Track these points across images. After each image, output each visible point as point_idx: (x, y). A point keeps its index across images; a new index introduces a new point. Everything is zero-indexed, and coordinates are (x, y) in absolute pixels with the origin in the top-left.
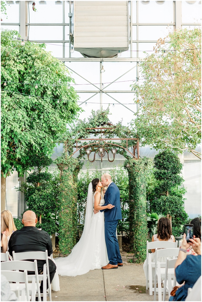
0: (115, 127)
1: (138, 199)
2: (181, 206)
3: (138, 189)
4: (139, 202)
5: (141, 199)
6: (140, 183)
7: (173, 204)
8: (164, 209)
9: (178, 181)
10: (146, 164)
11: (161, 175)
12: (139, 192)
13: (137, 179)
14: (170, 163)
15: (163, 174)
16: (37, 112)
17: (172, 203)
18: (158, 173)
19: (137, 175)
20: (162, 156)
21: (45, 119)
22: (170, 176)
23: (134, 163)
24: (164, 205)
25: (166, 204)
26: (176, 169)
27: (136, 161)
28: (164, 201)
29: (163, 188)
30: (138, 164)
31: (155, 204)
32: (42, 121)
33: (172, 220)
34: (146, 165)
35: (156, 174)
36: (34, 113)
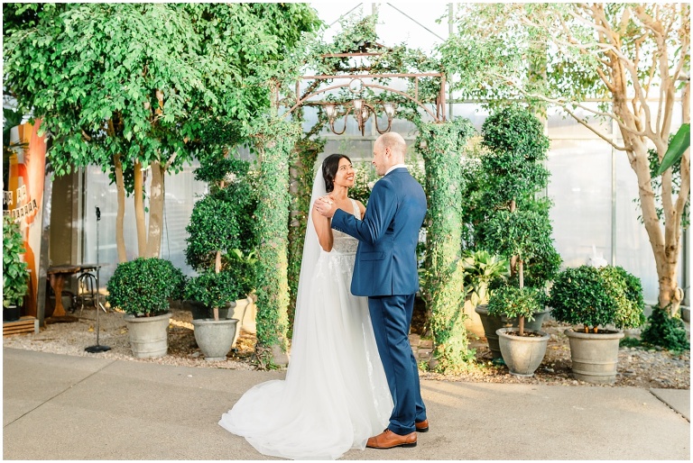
0: (391, 51)
1: (442, 218)
2: (546, 236)
3: (442, 194)
4: (445, 226)
5: (449, 219)
6: (447, 179)
7: (528, 231)
8: (506, 243)
9: (539, 178)
10: (462, 134)
11: (499, 162)
12: (445, 201)
13: (439, 171)
14: (520, 133)
15: (503, 161)
16: (215, 22)
17: (526, 228)
18: (491, 159)
19: (439, 160)
20: (501, 117)
21: (234, 37)
22: (520, 166)
23: (432, 132)
24: (505, 234)
25: (511, 231)
26: (535, 149)
27: (438, 127)
28: (506, 224)
29: (502, 193)
30: (441, 135)
31: (482, 230)
32: (227, 41)
33: (525, 269)
34: (463, 136)
35: (487, 161)
36: (209, 23)
